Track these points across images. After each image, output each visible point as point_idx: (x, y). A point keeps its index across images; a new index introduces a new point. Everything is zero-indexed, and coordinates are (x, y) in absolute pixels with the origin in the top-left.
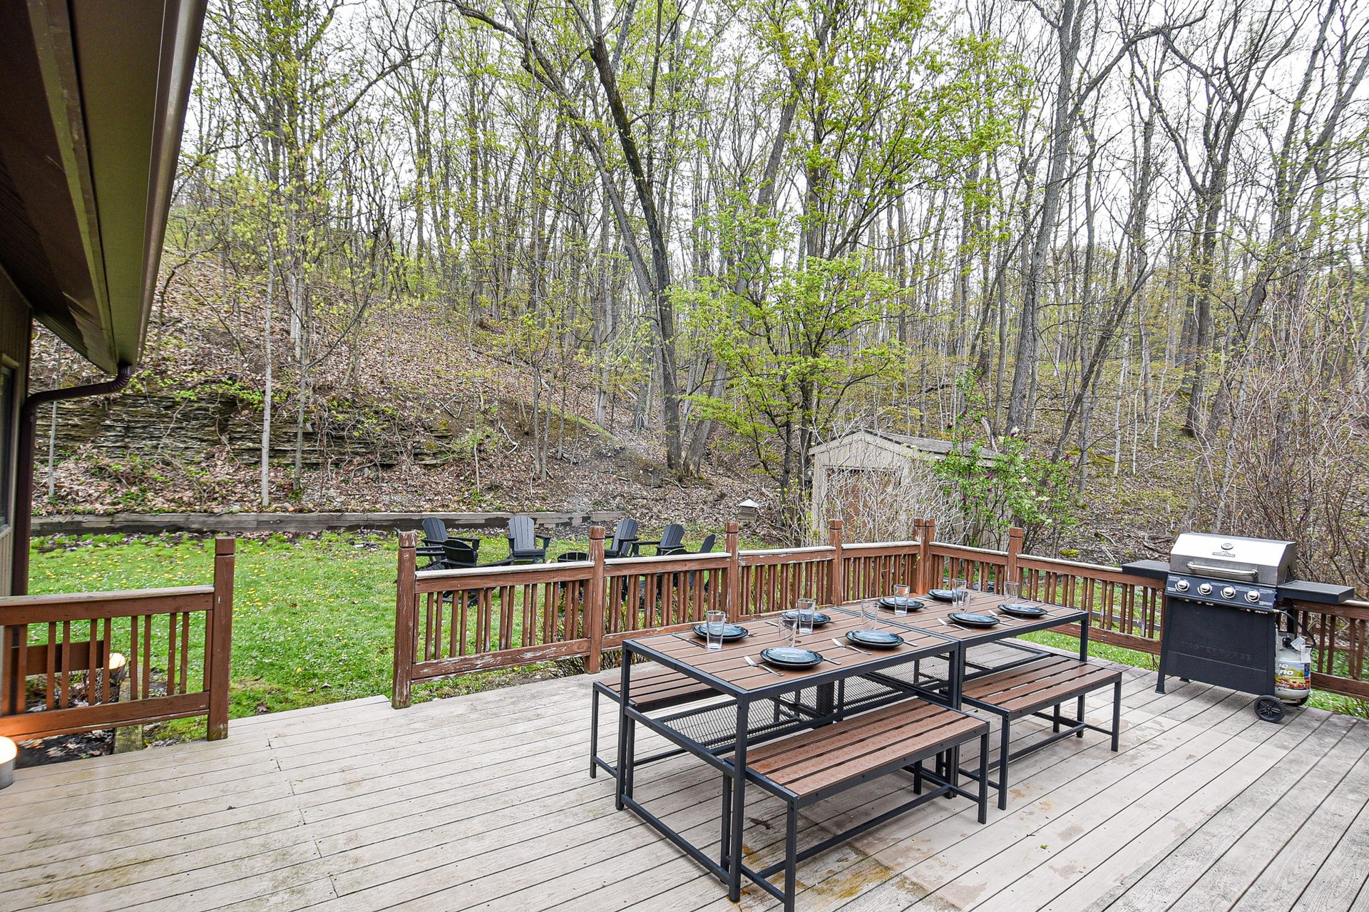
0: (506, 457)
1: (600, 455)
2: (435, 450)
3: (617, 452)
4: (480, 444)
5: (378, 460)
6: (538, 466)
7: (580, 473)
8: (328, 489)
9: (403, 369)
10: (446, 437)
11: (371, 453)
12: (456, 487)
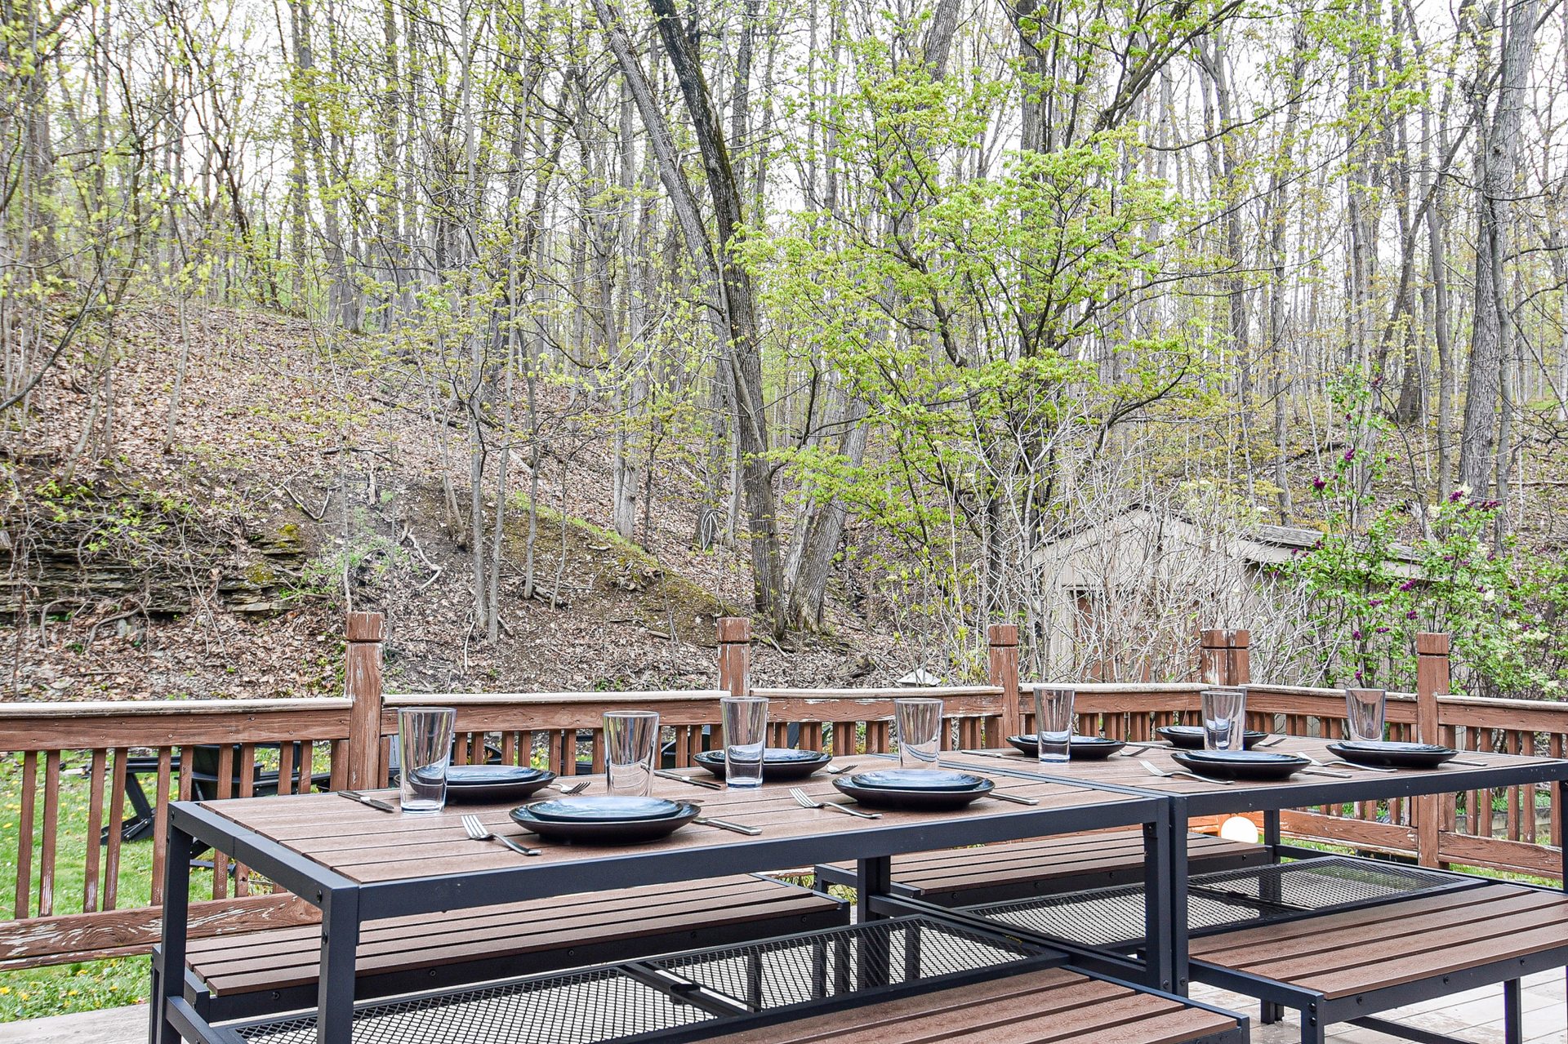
0: (416, 595)
1: (613, 587)
2: (266, 583)
3: (649, 582)
4: (363, 570)
5: (146, 603)
6: (480, 611)
7: (571, 626)
8: (39, 663)
9: (220, 430)
10: (292, 556)
11: (135, 591)
12: (309, 656)
